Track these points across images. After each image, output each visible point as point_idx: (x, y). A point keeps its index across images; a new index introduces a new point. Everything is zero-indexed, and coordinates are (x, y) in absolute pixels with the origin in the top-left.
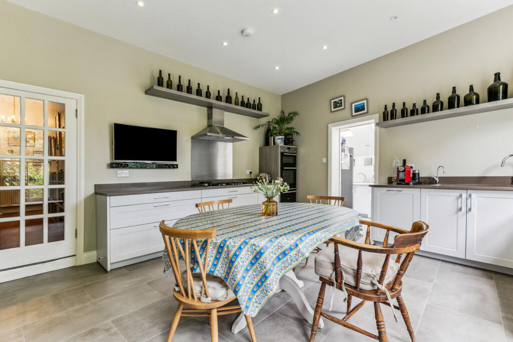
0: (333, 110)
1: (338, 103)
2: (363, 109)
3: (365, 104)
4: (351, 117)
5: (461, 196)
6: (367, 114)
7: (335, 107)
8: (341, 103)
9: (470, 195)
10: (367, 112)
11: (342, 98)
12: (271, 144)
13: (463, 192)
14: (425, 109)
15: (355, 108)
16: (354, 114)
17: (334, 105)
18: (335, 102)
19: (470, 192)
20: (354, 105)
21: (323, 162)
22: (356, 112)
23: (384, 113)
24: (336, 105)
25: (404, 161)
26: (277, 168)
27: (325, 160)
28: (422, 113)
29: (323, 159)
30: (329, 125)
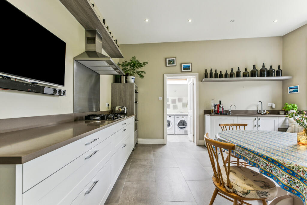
0: (167, 65)
1: (171, 61)
2: (189, 68)
3: (190, 66)
4: (181, 72)
5: (255, 119)
6: (190, 72)
7: (169, 63)
8: (174, 62)
9: (259, 119)
10: (191, 71)
11: (175, 59)
12: (123, 82)
13: (256, 118)
14: (227, 75)
15: (183, 67)
16: (183, 70)
17: (168, 62)
18: (170, 60)
19: (259, 117)
20: (182, 65)
21: (159, 99)
22: (184, 69)
23: (205, 73)
24: (170, 62)
25: (220, 102)
26: (132, 102)
27: (161, 98)
28: (225, 77)
29: (160, 97)
30: (164, 74)
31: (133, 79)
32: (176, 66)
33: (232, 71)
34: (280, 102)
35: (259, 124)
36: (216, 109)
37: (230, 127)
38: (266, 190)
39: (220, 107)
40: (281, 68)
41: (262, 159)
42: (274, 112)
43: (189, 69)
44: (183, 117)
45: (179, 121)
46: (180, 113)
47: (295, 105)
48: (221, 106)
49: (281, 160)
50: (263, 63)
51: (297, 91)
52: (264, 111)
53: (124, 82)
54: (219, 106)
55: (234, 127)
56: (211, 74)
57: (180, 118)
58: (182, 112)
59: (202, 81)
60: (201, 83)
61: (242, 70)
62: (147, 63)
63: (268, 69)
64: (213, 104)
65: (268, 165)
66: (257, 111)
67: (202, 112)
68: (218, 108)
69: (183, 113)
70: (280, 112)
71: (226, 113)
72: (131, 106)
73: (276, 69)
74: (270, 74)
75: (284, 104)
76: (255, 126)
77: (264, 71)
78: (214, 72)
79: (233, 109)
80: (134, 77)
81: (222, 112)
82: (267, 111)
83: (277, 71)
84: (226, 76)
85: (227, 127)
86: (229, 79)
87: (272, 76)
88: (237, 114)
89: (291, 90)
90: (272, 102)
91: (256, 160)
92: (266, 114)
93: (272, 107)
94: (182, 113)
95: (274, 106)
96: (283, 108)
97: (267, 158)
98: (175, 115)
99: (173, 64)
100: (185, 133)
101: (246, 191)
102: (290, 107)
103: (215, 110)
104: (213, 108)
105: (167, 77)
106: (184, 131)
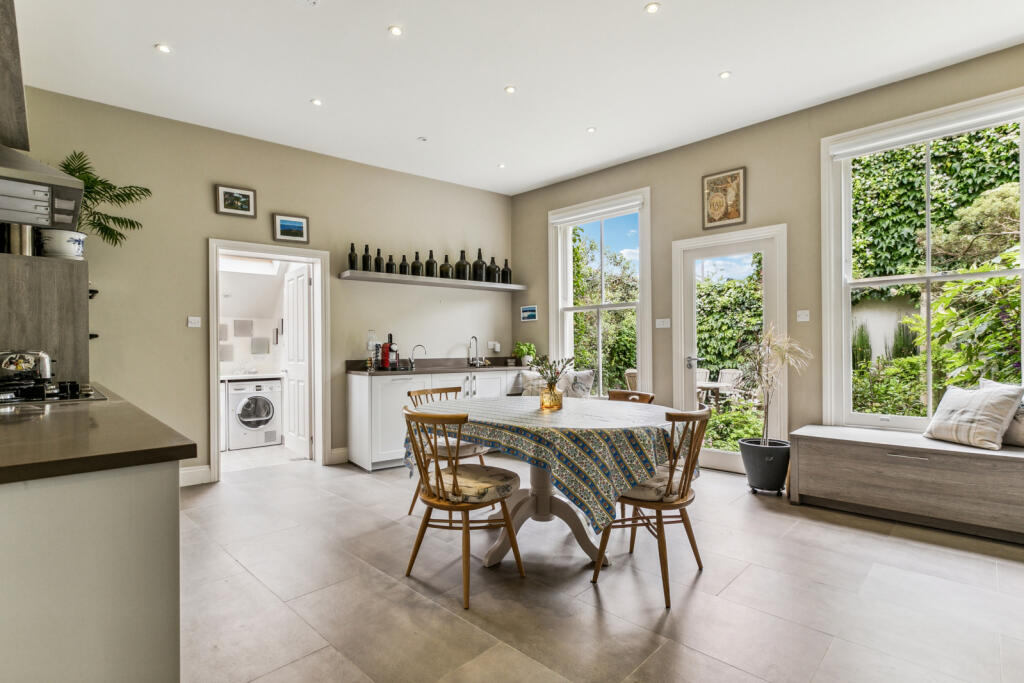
0: (222, 209)
1: (238, 199)
2: (299, 233)
3: (305, 226)
4: (271, 241)
5: (468, 378)
6: (304, 245)
7: (230, 205)
8: (247, 203)
9: (474, 378)
10: (307, 242)
11: (251, 194)
12: (21, 252)
13: (468, 374)
14: (405, 267)
15: (282, 226)
16: (279, 236)
17: (225, 200)
18: (231, 194)
19: (473, 374)
20: (279, 219)
21: (190, 325)
22: (283, 233)
23: (350, 256)
24: (231, 201)
25: (390, 336)
26: (75, 337)
27: (196, 322)
28: (401, 273)
29: (190, 319)
30: (210, 240)
31: (79, 241)
32: (254, 217)
33: (417, 258)
34: (508, 338)
35: (474, 389)
36: (380, 358)
37: (429, 396)
38: (508, 483)
39: (391, 350)
40: (510, 266)
41: (504, 432)
42: (497, 362)
43: (301, 235)
44: (259, 388)
45: (245, 400)
46: (245, 373)
47: (533, 346)
48: (394, 347)
49: (527, 426)
50: (480, 250)
51: (534, 317)
52: (481, 359)
53: (28, 251)
54: (387, 349)
55: (436, 396)
56: (366, 258)
57: (250, 390)
58: (254, 370)
59: (339, 276)
60: (337, 281)
61: (439, 261)
62: (147, 190)
63: (488, 264)
64: (370, 343)
65: (512, 437)
66: (468, 359)
67: (340, 367)
68: (386, 355)
69: (256, 373)
70: (509, 361)
71: (405, 367)
72: (69, 353)
73: (502, 267)
74: (491, 275)
75: (515, 344)
76: (468, 394)
77: (481, 267)
78: (373, 254)
79: (419, 355)
80: (82, 237)
81: (394, 364)
82: (486, 358)
83: (503, 271)
84: (403, 270)
85: (423, 397)
86: (408, 277)
87: (494, 281)
88: (428, 369)
89: (526, 314)
90: (495, 340)
91: (495, 436)
92: (484, 366)
93: (494, 352)
94: (250, 373)
95: (498, 349)
96: (513, 352)
97: (511, 429)
98: (229, 381)
99: (242, 209)
100: (266, 441)
101: (481, 491)
102: (525, 349)
103: (377, 360)
104: (372, 354)
105: (221, 251)
106: (263, 435)
